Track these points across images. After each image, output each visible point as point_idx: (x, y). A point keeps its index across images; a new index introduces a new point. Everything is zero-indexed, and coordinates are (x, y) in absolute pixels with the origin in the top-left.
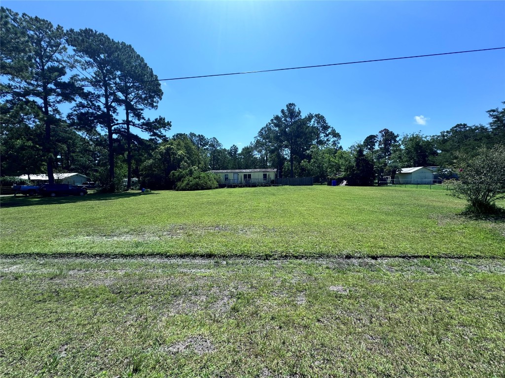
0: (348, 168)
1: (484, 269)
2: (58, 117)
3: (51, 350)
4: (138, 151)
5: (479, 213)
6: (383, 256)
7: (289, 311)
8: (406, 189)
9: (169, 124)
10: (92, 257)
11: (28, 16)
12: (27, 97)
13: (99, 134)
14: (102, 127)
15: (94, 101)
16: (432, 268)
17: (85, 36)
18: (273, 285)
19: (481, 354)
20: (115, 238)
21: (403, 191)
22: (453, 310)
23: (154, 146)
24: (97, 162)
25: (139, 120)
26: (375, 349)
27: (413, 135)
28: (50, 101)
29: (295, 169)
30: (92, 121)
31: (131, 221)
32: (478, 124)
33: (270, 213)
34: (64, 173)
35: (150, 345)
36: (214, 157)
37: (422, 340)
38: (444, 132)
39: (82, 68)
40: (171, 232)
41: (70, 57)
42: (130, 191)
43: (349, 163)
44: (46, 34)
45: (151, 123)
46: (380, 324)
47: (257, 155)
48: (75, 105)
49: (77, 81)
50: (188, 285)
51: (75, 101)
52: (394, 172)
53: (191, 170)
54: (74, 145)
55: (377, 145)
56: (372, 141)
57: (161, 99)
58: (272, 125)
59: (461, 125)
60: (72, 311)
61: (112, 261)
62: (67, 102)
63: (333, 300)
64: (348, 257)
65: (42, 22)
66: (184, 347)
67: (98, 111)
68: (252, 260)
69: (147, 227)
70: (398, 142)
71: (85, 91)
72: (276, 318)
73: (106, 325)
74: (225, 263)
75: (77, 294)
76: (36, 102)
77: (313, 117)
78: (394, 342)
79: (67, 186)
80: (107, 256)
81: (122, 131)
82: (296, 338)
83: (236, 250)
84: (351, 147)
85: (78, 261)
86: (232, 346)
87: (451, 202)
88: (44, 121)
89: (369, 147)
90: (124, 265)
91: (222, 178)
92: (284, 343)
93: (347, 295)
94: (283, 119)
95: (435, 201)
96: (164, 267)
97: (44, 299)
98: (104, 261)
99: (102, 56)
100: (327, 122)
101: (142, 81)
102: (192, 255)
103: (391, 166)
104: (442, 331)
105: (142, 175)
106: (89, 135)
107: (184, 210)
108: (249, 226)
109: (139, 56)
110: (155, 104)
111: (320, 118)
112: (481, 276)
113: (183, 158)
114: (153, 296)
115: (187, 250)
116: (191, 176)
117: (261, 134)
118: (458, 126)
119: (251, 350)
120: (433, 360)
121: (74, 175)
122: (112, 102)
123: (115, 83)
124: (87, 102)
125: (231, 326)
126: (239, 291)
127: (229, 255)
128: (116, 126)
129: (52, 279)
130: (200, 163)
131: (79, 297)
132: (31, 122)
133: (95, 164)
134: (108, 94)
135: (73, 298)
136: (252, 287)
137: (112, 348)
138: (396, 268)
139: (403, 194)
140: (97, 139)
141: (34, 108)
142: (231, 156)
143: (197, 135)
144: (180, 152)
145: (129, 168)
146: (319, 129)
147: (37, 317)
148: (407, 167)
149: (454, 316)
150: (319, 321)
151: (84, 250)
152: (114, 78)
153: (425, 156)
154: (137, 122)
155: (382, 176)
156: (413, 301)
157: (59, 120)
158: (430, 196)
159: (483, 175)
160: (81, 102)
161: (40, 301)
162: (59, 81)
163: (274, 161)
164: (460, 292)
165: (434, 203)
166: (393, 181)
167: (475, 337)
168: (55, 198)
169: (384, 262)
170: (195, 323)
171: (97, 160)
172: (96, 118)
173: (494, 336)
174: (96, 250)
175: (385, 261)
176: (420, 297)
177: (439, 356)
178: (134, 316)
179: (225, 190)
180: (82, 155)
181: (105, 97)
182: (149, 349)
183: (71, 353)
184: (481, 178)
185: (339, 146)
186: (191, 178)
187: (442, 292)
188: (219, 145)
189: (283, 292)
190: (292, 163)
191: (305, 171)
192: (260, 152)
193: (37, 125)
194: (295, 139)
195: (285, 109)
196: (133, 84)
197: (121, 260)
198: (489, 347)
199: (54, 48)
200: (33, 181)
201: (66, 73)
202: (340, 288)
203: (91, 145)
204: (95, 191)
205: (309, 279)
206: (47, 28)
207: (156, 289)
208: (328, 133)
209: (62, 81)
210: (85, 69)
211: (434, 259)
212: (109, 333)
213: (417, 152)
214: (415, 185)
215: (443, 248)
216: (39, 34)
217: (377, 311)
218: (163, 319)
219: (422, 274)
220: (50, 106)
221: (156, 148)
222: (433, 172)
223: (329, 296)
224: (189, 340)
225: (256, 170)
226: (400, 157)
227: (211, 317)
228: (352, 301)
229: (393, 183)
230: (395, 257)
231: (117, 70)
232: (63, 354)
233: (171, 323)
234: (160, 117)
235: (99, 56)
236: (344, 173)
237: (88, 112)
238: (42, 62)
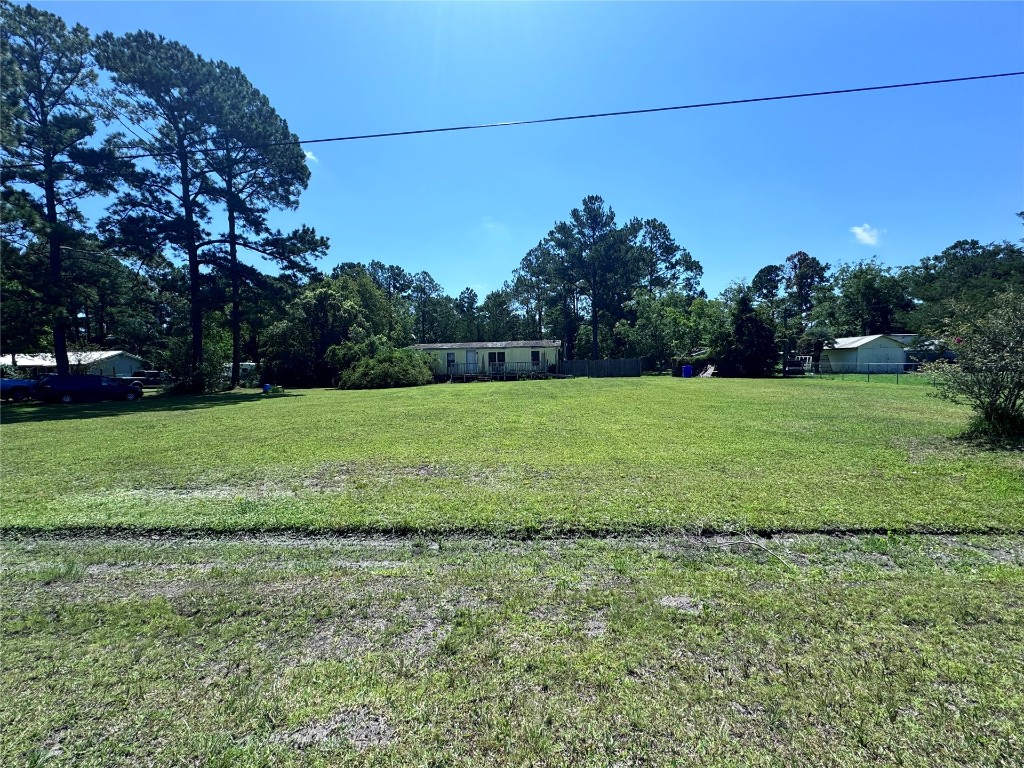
0: (717, 338)
1: (1003, 557)
2: (77, 226)
3: (27, 742)
4: (256, 302)
5: (999, 435)
6: (785, 531)
7: (567, 652)
8: (844, 384)
9: (324, 243)
10: (142, 535)
11: (11, 5)
12: (8, 184)
13: (170, 265)
14: (175, 249)
15: (157, 191)
16: (892, 556)
17: (137, 47)
18: (536, 595)
19: (982, 744)
20: (197, 493)
21: (838, 388)
22: (929, 647)
23: (290, 292)
24: (165, 326)
25: (258, 233)
26: (751, 735)
27: (861, 265)
28: (60, 191)
29: (602, 341)
30: (154, 237)
31: (235, 455)
32: (999, 242)
33: (540, 436)
34: (92, 350)
35: (251, 728)
36: (423, 316)
37: (855, 713)
38: (929, 259)
39: (131, 119)
40: (322, 479)
41: (104, 94)
42: (237, 390)
43: (721, 326)
44: (50, 44)
45: (283, 239)
46: (766, 679)
47: (518, 310)
48: (116, 201)
49: (120, 147)
50: (351, 596)
51: (116, 191)
52: (819, 346)
53: (372, 344)
54: (115, 288)
55: (782, 287)
56: (770, 279)
57: (306, 187)
58: (552, 243)
59: (966, 242)
60: (84, 655)
61: (186, 543)
62: (97, 194)
63: (668, 627)
64: (708, 532)
65: (41, 18)
66: (325, 733)
67: (166, 214)
68: (496, 541)
69: (268, 469)
70: (828, 281)
71: (138, 169)
72: (537, 667)
73: (160, 685)
74: (436, 546)
75: (100, 617)
76: (28, 194)
77: (640, 226)
78: (793, 718)
79: (98, 379)
80: (177, 532)
81: (220, 258)
82: (577, 712)
83: (463, 519)
84: (726, 291)
85: (111, 544)
86: (433, 730)
87: (940, 412)
88: (46, 234)
89: (765, 291)
90: (211, 554)
91: (442, 361)
92: (549, 722)
93: (699, 617)
94: (576, 231)
95: (906, 410)
96: (300, 556)
97: (26, 628)
98: (168, 545)
99: (176, 92)
100: (672, 237)
101: (264, 148)
102: (364, 531)
103: (812, 334)
104: (902, 695)
105: (264, 355)
106: (147, 265)
107: (353, 430)
108: (493, 466)
109: (256, 93)
110: (292, 198)
111: (658, 229)
112: (996, 571)
113: (356, 316)
114: (268, 621)
115: (355, 520)
116: (372, 358)
117: (527, 263)
118: (959, 244)
119: (475, 738)
120: (875, 759)
121: (113, 357)
122: (197, 194)
123: (205, 152)
124: (143, 195)
125: (435, 686)
126: (462, 607)
127: (445, 531)
128: (206, 248)
129: (48, 583)
130: (392, 329)
131: (103, 623)
132: (17, 239)
133: (160, 332)
134: (189, 175)
135: (91, 625)
136: (490, 599)
137: (165, 736)
138: (811, 557)
139: (837, 394)
140: (165, 275)
141: (23, 208)
142: (462, 311)
143: (387, 266)
144: (348, 304)
145: (236, 340)
146: (654, 254)
147: (6, 669)
148: (847, 335)
149: (930, 661)
150: (631, 673)
151: (125, 520)
152: (203, 142)
153: (886, 312)
154: (252, 237)
155: (793, 356)
156: (843, 628)
157: (81, 233)
158: (895, 398)
159: (1008, 352)
160: (128, 195)
161: (17, 632)
162: (80, 147)
163: (555, 322)
164: (948, 608)
165: (904, 415)
166: (817, 367)
167: (972, 706)
168: (71, 407)
169: (787, 544)
170: (357, 679)
171: (166, 322)
172: (161, 229)
173: (1014, 705)
174: (152, 521)
175: (789, 541)
176: (859, 619)
177: (889, 748)
178: (224, 664)
179: (448, 388)
180: (131, 312)
181: (182, 183)
182: (248, 738)
183: (72, 747)
184: (1002, 358)
185: (699, 289)
186: (372, 362)
187: (909, 608)
188: (435, 288)
189: (559, 610)
190: (595, 329)
191: (624, 344)
192: (525, 302)
193: (31, 245)
194: (603, 276)
195: (581, 207)
196: (245, 153)
197: (209, 543)
198: (1000, 729)
199: (69, 75)
200: (23, 368)
201: (94, 129)
202: (685, 600)
203: (152, 289)
204: (161, 391)
205: (618, 582)
206: (53, 30)
207: (277, 605)
208: (673, 260)
209: (86, 147)
210: (139, 121)
211: (896, 537)
212: (163, 704)
213: (869, 302)
214: (864, 375)
215: (917, 512)
216: (36, 44)
217: (762, 651)
218: (287, 670)
219: (869, 569)
220: (60, 202)
221: (295, 295)
222: (902, 345)
223: (659, 618)
224: (338, 719)
225: (515, 343)
226: (831, 315)
227: (393, 666)
228: (707, 629)
229: (817, 372)
230: (812, 532)
231: (209, 123)
232: (55, 751)
233: (303, 679)
234: (304, 226)
235: (168, 92)
236: (708, 350)
237: (144, 215)
238: (43, 106)
